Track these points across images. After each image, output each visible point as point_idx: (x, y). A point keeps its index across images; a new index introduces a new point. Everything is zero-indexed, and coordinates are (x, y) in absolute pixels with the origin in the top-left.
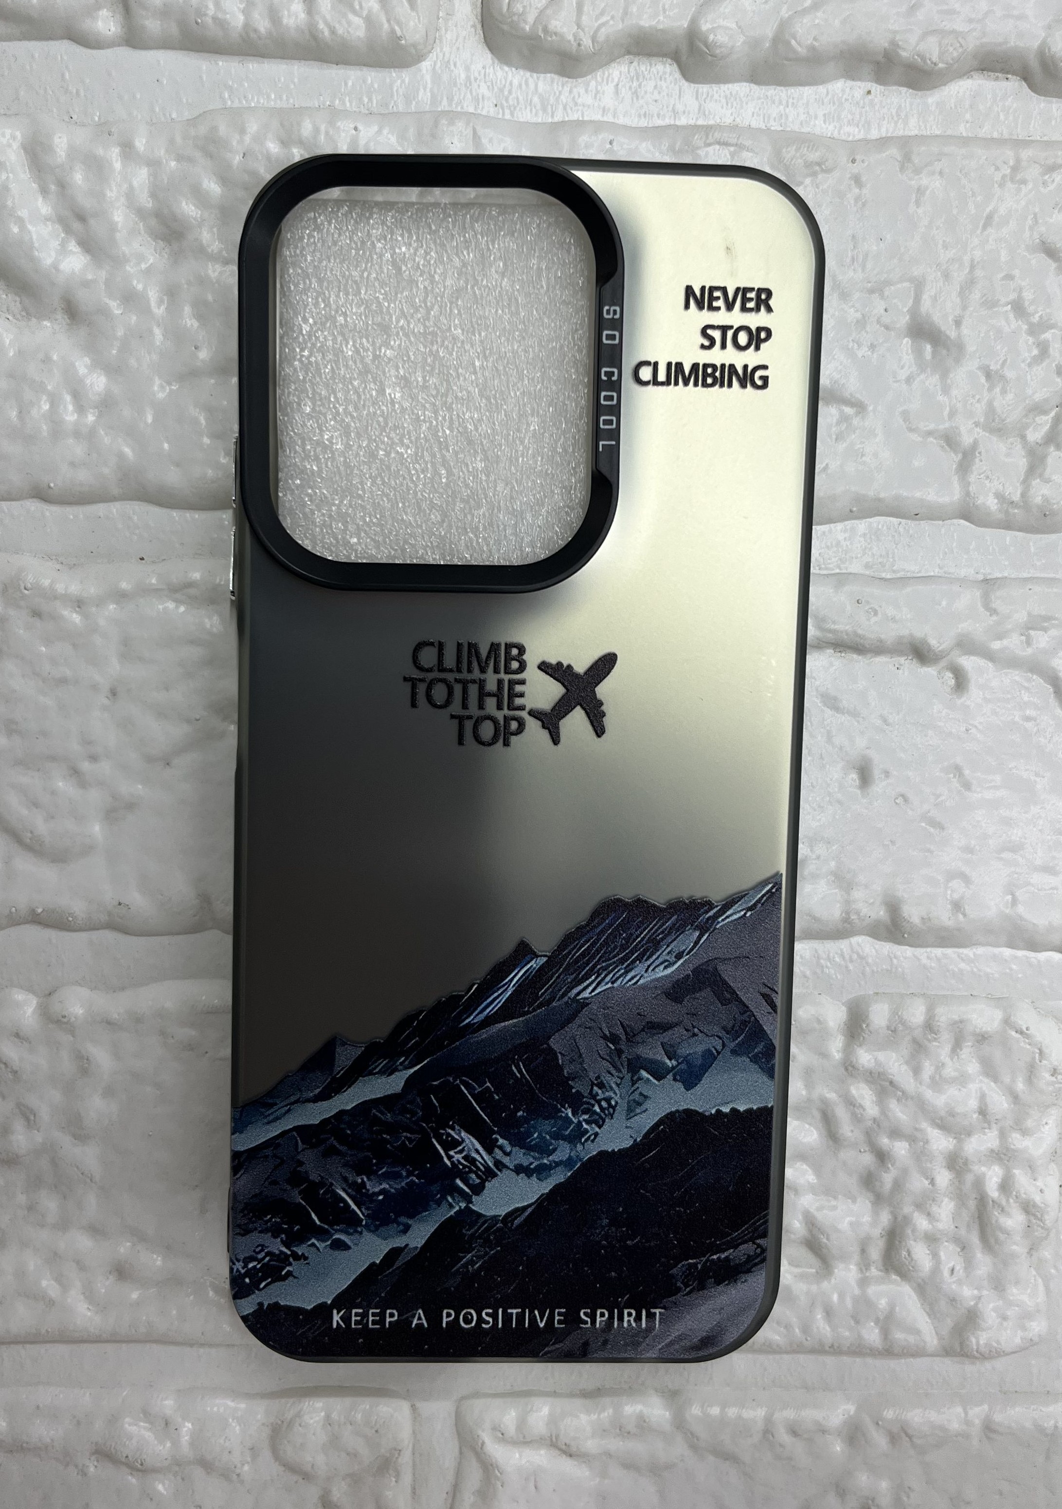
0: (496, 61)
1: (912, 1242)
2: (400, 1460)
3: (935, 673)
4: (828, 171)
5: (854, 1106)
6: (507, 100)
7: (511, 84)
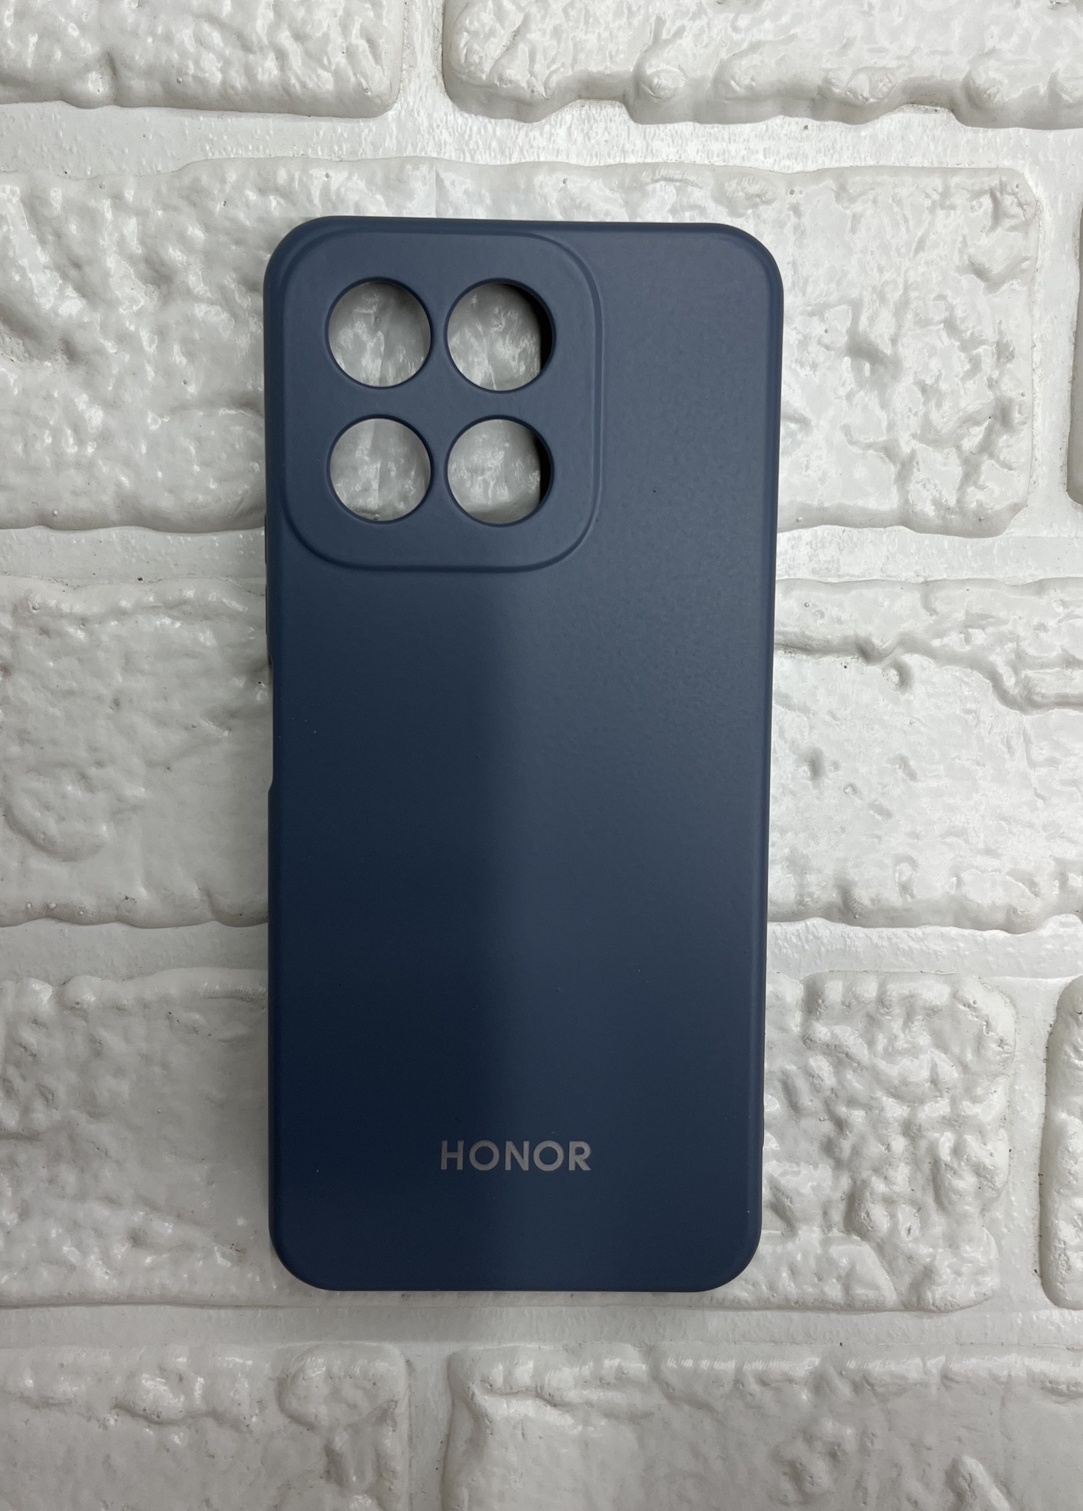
0: (457, 109)
1: (872, 1205)
2: (397, 1410)
3: (880, 671)
4: (768, 202)
5: (813, 1077)
6: (467, 145)
7: (471, 129)
